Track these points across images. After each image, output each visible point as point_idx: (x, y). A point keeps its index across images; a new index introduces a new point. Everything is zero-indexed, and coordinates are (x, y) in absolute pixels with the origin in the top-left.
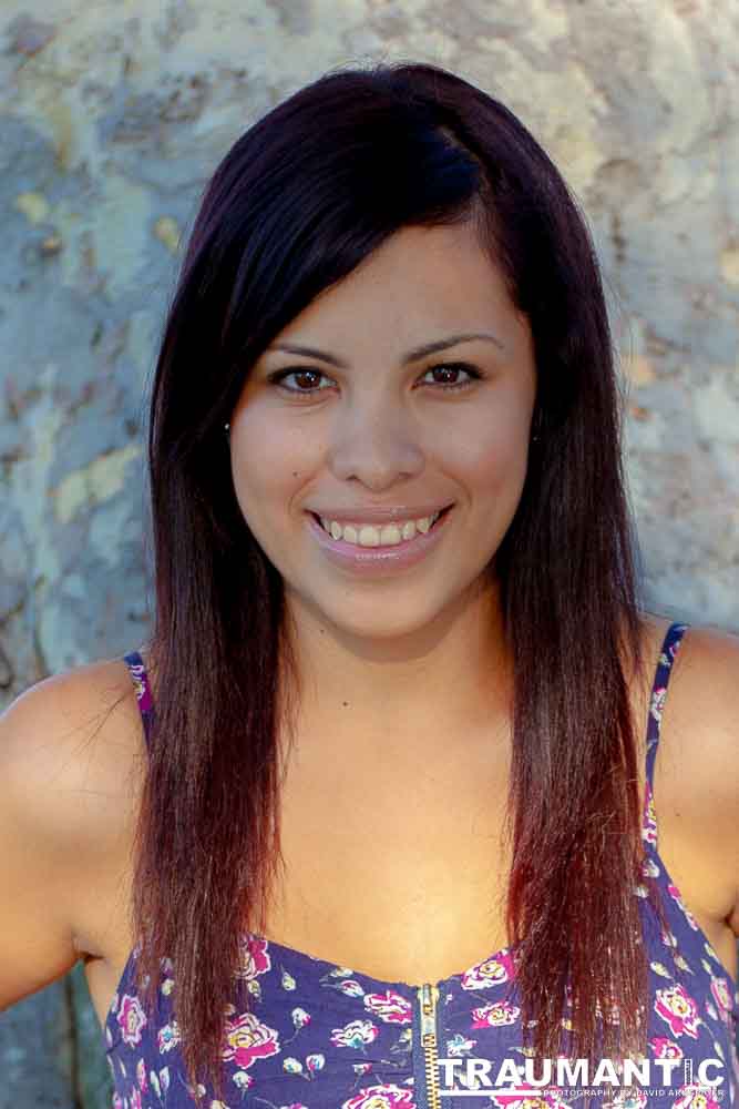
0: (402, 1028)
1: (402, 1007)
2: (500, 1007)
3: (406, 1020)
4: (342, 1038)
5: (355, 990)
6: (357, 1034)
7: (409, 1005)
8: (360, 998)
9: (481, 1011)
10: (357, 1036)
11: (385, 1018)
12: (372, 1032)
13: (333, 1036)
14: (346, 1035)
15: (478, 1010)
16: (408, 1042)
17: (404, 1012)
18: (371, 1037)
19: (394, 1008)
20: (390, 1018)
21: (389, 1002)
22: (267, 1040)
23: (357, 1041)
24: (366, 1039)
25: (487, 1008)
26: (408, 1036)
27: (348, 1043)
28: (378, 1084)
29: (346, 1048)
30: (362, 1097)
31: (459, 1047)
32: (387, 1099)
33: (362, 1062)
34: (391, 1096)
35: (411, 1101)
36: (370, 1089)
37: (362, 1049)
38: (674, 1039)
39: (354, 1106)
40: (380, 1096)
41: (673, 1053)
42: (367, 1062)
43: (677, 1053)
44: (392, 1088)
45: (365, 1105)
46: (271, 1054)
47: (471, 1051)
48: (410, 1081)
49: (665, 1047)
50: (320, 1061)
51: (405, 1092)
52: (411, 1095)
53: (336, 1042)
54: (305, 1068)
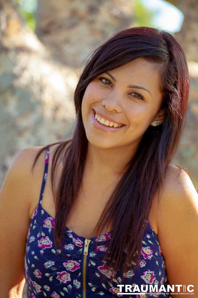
0: (80, 248)
2: (103, 247)
3: (81, 246)
4: (66, 247)
5: (71, 236)
6: (70, 247)
7: (82, 243)
8: (72, 239)
9: (98, 247)
10: (70, 248)
11: (76, 245)
12: (73, 247)
13: (64, 246)
14: (67, 247)
16: (81, 251)
18: (73, 248)
19: (79, 243)
20: (78, 245)
21: (78, 241)
22: (49, 244)
23: (69, 249)
24: (71, 249)
25: (100, 247)
27: (68, 249)
28: (72, 260)
29: (67, 250)
30: (68, 262)
31: (92, 255)
32: (73, 264)
33: (69, 254)
34: (75, 264)
35: (79, 266)
36: (70, 261)
37: (70, 251)
38: (144, 260)
39: (65, 264)
40: (72, 263)
41: (143, 263)
42: (70, 254)
43: (144, 263)
44: (75, 262)
45: (68, 264)
46: (50, 247)
47: (95, 256)
48: (80, 261)
49: (141, 261)
50: (60, 251)
51: (78, 263)
52: (79, 264)
53: (65, 248)
54: (56, 252)
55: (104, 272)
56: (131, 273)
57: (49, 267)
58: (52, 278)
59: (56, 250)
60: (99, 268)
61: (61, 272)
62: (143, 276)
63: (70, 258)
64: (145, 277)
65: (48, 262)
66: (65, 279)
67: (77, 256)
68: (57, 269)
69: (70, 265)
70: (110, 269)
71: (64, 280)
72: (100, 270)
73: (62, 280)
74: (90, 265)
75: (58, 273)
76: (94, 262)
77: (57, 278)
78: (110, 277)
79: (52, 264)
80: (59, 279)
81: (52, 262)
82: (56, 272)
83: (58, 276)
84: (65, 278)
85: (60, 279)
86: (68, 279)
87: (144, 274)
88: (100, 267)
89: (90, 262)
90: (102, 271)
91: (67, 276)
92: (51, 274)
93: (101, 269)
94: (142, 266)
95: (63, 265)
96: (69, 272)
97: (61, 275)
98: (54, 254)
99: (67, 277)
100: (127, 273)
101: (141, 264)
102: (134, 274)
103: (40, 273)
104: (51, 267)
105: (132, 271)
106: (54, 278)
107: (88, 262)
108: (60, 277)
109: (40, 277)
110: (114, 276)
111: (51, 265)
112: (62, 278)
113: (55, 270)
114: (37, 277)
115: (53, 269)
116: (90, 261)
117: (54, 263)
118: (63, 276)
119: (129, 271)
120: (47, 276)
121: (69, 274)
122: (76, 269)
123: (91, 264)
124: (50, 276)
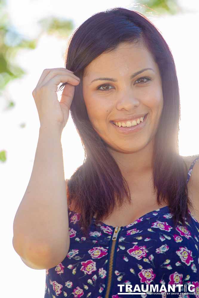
0: (108, 235)
1: (110, 231)
2: (134, 230)
3: (110, 234)
7: (112, 231)
8: (100, 227)
9: (129, 231)
10: (96, 234)
11: (105, 232)
13: (90, 233)
15: (128, 231)
16: (109, 238)
17: (110, 232)
18: (100, 235)
19: (108, 230)
20: (106, 232)
21: (107, 229)
23: (96, 236)
24: (98, 235)
25: (131, 231)
26: (110, 237)
27: (93, 235)
28: (98, 247)
29: (92, 237)
30: (93, 249)
31: (122, 239)
32: (100, 251)
33: (95, 240)
34: (101, 250)
35: (106, 252)
36: (96, 248)
37: (97, 238)
38: (181, 236)
39: (91, 252)
40: (98, 250)
41: (179, 239)
42: (97, 240)
43: (181, 239)
44: (102, 248)
45: (94, 252)
46: (74, 237)
47: (124, 240)
48: (108, 248)
49: (177, 237)
50: (84, 239)
51: (105, 250)
52: (107, 251)
53: (90, 235)
54: (80, 240)
55: (135, 254)
56: (165, 248)
57: (72, 257)
58: (75, 271)
59: (80, 238)
60: (129, 251)
61: (85, 261)
62: (179, 252)
63: (96, 245)
64: (181, 253)
65: (72, 251)
66: (90, 270)
67: (104, 243)
68: (80, 258)
69: (96, 253)
70: (141, 248)
71: (88, 271)
72: (130, 253)
73: (86, 270)
74: (118, 250)
75: (83, 263)
76: (123, 246)
77: (81, 269)
78: (140, 258)
79: (76, 252)
80: (83, 270)
81: (76, 250)
82: (80, 262)
83: (83, 267)
84: (90, 268)
85: (85, 270)
86: (93, 269)
87: (180, 250)
88: (130, 249)
89: (119, 248)
90: (132, 253)
91: (92, 265)
92: (74, 265)
93: (131, 251)
94: (177, 241)
95: (88, 253)
96: (94, 260)
97: (86, 265)
98: (78, 242)
99: (92, 267)
100: (160, 248)
101: (177, 239)
102: (168, 249)
103: (63, 266)
104: (74, 257)
105: (166, 246)
106: (78, 270)
107: (117, 247)
108: (85, 267)
109: (62, 272)
110: (145, 256)
111: (75, 254)
112: (86, 268)
113: (79, 259)
114: (59, 273)
115: (77, 258)
116: (119, 246)
117: (78, 252)
118: (88, 266)
119: (163, 246)
120: (70, 268)
121: (95, 263)
122: (103, 256)
123: (120, 250)
124: (73, 268)
